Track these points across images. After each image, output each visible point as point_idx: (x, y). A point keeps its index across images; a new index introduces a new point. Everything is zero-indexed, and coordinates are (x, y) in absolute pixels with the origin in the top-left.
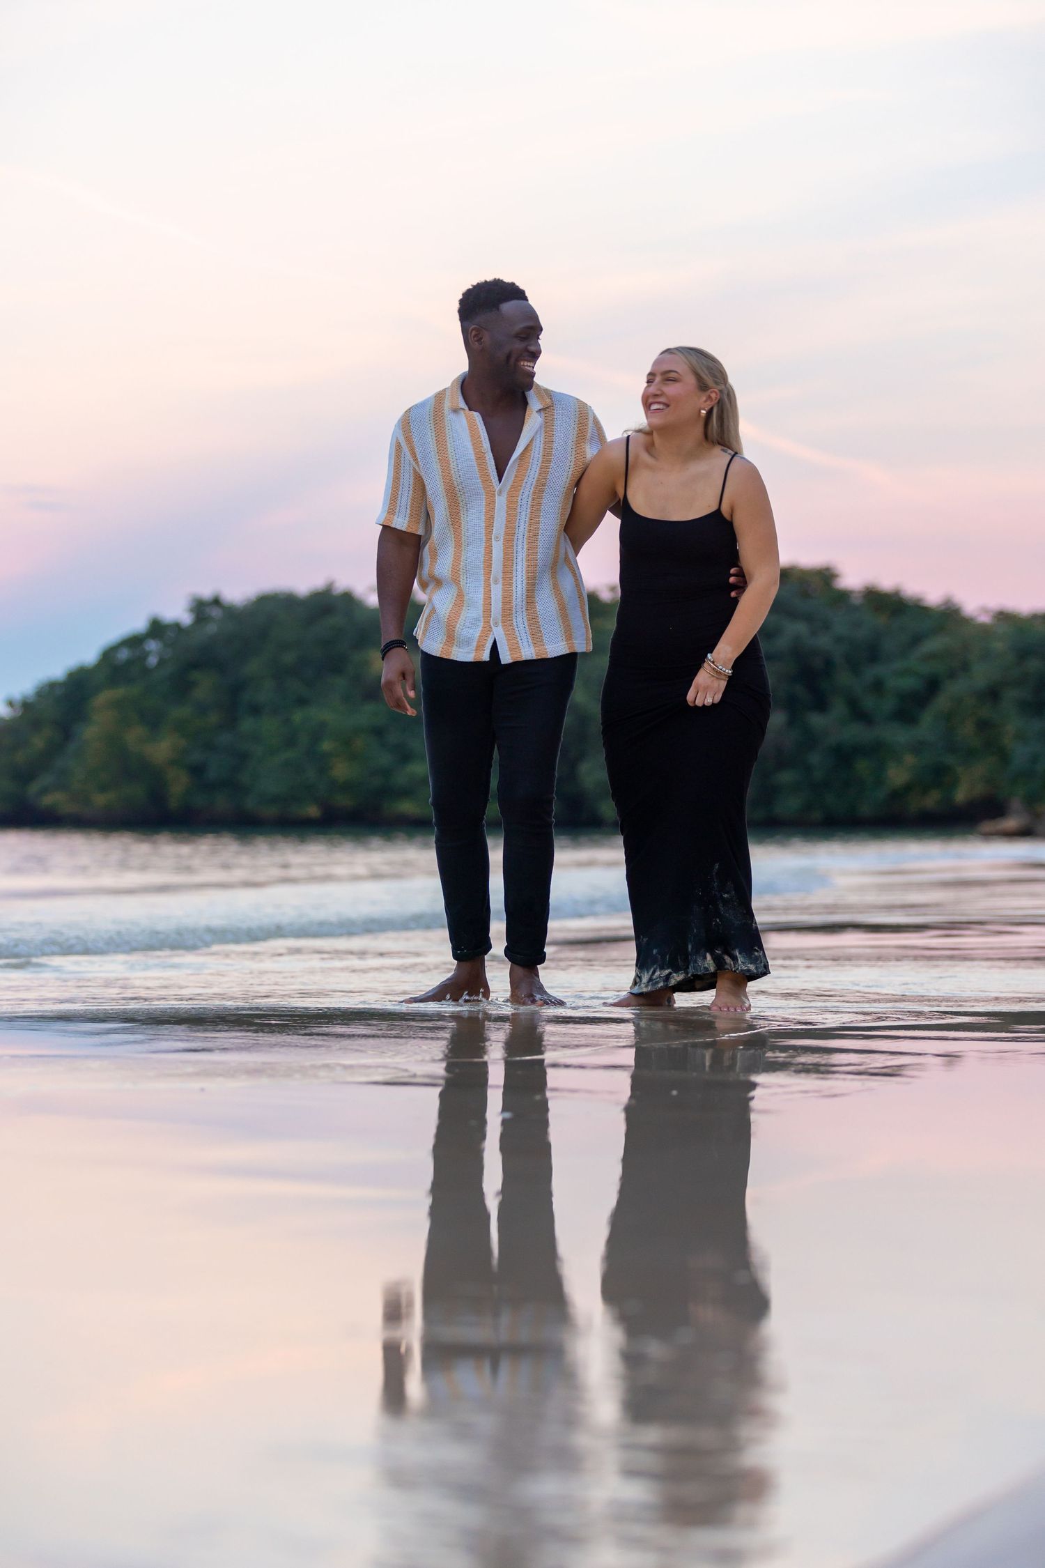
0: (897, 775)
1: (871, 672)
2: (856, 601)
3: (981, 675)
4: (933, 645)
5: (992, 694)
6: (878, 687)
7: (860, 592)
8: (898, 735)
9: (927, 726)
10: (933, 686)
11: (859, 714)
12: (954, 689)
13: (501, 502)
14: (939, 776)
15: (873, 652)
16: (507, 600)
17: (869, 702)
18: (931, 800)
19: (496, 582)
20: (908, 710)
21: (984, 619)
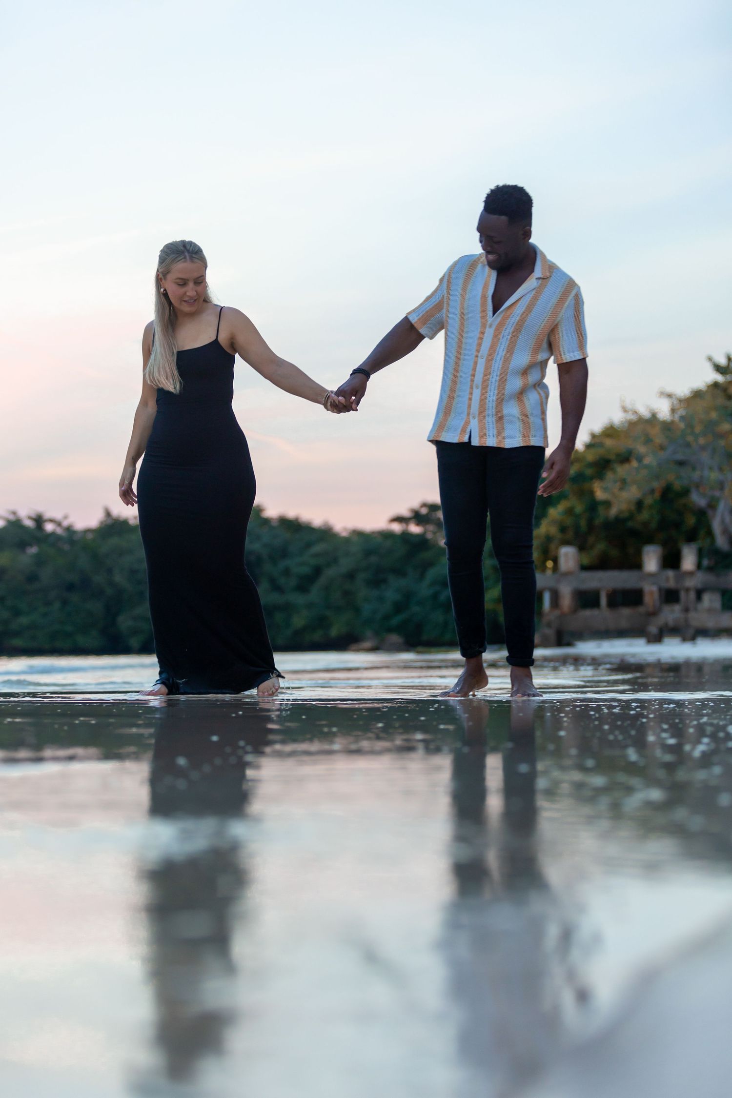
0: (298, 621)
1: (283, 564)
2: (275, 524)
3: (345, 564)
4: (318, 548)
5: (351, 576)
6: (287, 572)
7: (276, 519)
8: (299, 599)
9: (315, 594)
10: (317, 571)
11: (277, 588)
12: (330, 573)
13: (489, 333)
14: (321, 622)
15: (283, 553)
16: (483, 401)
17: (282, 581)
18: (317, 636)
19: (477, 387)
20: (304, 584)
21: (344, 534)
